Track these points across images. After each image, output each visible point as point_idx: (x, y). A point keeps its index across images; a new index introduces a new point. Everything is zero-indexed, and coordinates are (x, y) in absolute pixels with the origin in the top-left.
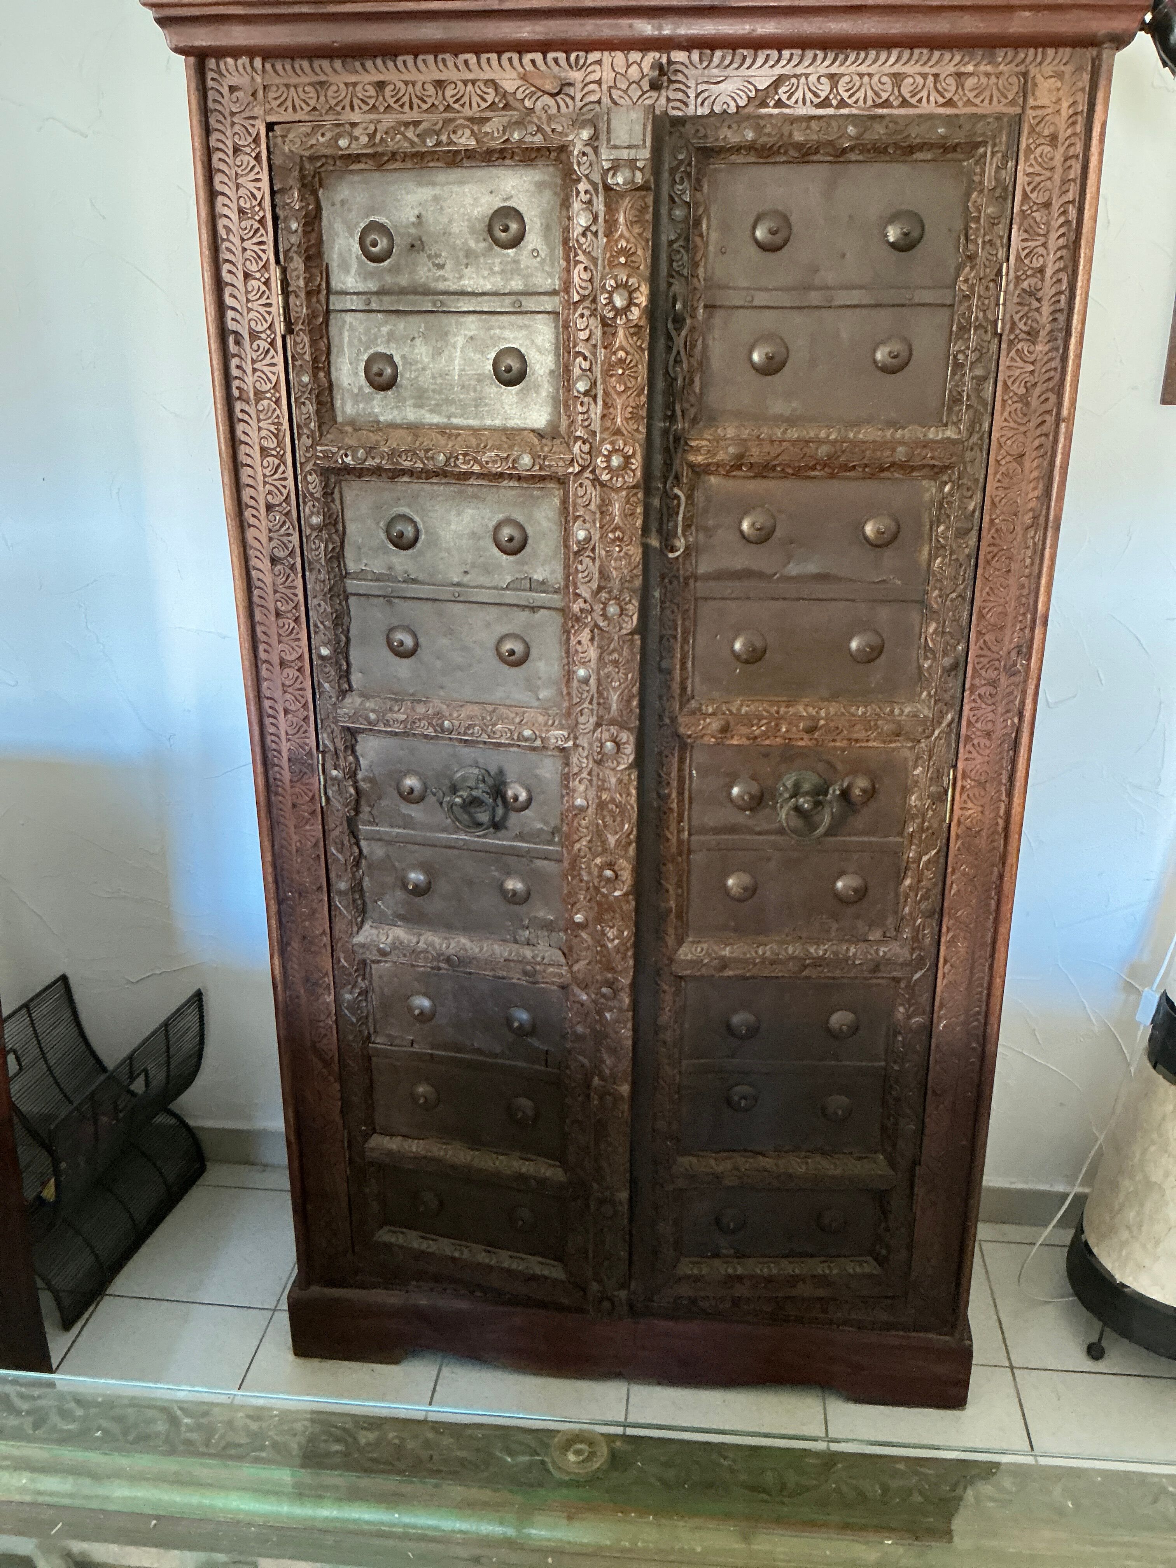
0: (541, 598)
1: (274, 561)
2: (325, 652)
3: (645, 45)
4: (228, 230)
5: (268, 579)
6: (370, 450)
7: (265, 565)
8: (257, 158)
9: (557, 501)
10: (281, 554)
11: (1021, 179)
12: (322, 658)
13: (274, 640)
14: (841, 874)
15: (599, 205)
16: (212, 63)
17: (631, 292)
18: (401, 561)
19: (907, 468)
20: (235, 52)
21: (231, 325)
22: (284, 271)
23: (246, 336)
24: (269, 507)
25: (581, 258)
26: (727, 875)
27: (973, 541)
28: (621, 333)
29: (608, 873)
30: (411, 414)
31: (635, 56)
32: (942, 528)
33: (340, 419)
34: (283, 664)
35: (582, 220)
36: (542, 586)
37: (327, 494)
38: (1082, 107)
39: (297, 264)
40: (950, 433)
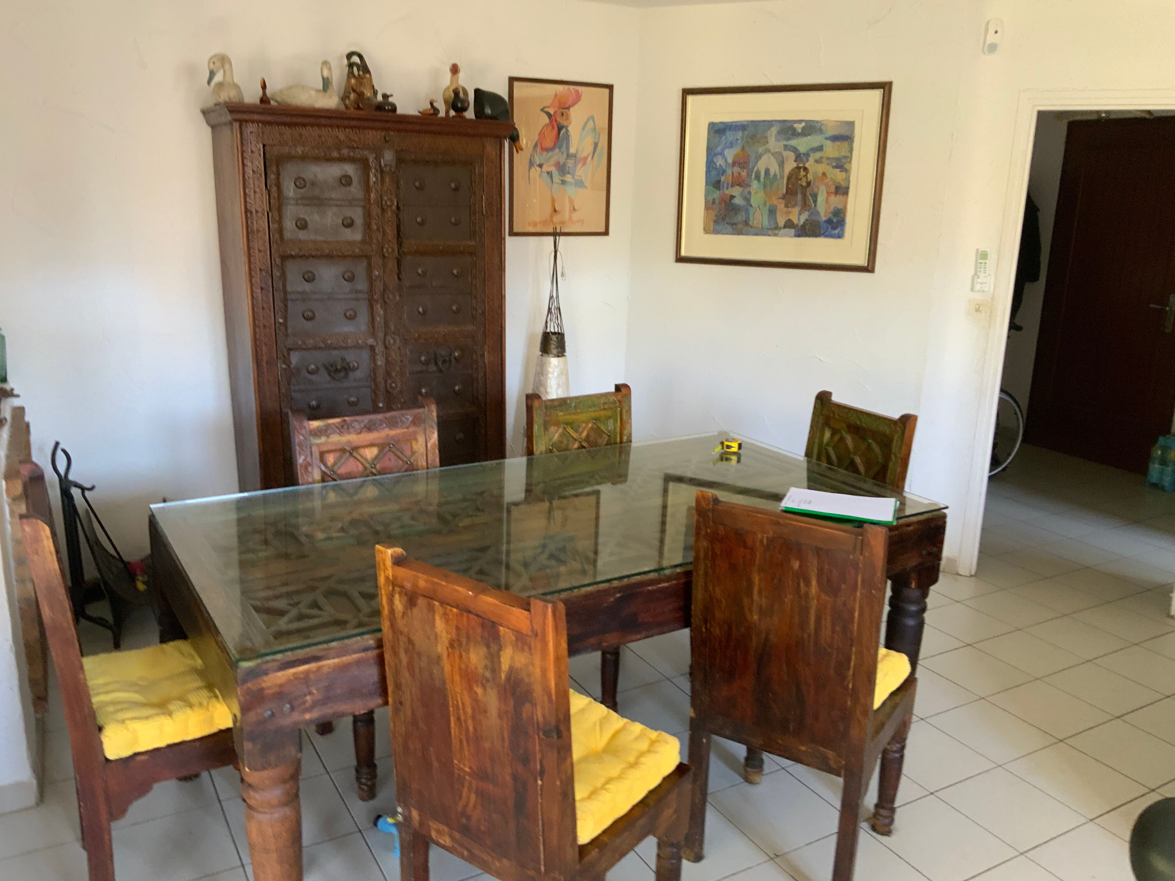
0: (360, 295)
1: (262, 289)
2: (281, 321)
3: (383, 129)
4: (249, 177)
5: (259, 295)
6: (300, 249)
7: (259, 291)
8: (260, 155)
9: (365, 264)
10: (264, 286)
11: (485, 172)
12: (280, 323)
13: (261, 319)
14: (456, 384)
15: (379, 176)
16: (244, 124)
17: (392, 202)
18: (307, 287)
19: (462, 253)
20: (253, 122)
21: (248, 208)
22: (269, 192)
23: (254, 212)
24: (261, 270)
25: (374, 190)
26: (421, 388)
27: (483, 274)
28: (389, 212)
29: (394, 385)
30: (312, 237)
31: (379, 132)
32: (474, 271)
33: (286, 240)
34: (265, 326)
35: (373, 179)
36: (360, 292)
37: (282, 265)
38: (498, 153)
39: (274, 189)
40: (474, 243)
